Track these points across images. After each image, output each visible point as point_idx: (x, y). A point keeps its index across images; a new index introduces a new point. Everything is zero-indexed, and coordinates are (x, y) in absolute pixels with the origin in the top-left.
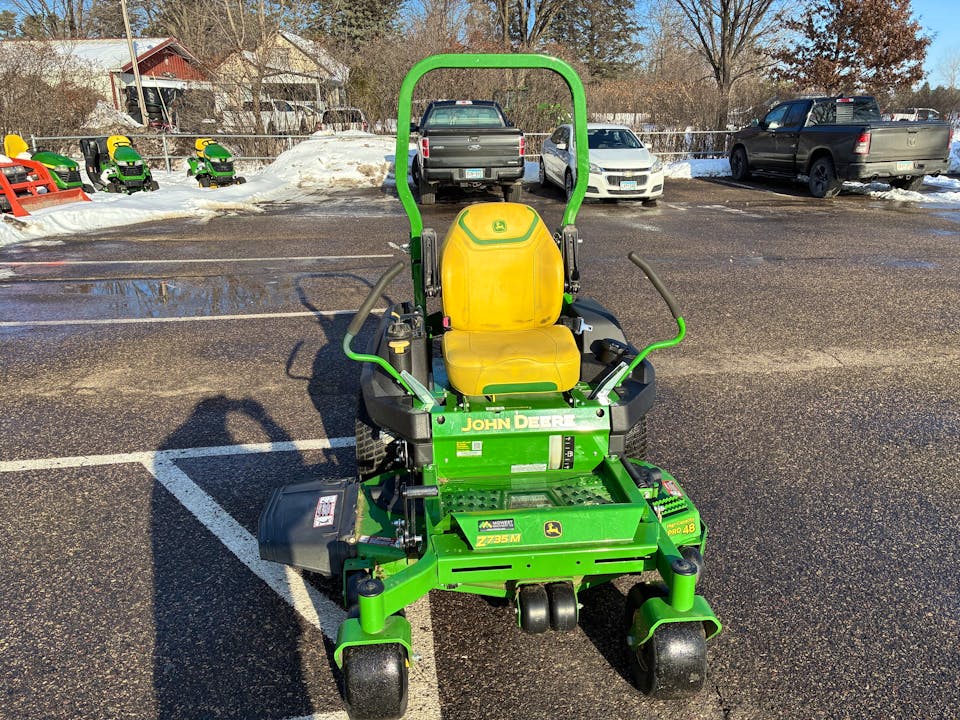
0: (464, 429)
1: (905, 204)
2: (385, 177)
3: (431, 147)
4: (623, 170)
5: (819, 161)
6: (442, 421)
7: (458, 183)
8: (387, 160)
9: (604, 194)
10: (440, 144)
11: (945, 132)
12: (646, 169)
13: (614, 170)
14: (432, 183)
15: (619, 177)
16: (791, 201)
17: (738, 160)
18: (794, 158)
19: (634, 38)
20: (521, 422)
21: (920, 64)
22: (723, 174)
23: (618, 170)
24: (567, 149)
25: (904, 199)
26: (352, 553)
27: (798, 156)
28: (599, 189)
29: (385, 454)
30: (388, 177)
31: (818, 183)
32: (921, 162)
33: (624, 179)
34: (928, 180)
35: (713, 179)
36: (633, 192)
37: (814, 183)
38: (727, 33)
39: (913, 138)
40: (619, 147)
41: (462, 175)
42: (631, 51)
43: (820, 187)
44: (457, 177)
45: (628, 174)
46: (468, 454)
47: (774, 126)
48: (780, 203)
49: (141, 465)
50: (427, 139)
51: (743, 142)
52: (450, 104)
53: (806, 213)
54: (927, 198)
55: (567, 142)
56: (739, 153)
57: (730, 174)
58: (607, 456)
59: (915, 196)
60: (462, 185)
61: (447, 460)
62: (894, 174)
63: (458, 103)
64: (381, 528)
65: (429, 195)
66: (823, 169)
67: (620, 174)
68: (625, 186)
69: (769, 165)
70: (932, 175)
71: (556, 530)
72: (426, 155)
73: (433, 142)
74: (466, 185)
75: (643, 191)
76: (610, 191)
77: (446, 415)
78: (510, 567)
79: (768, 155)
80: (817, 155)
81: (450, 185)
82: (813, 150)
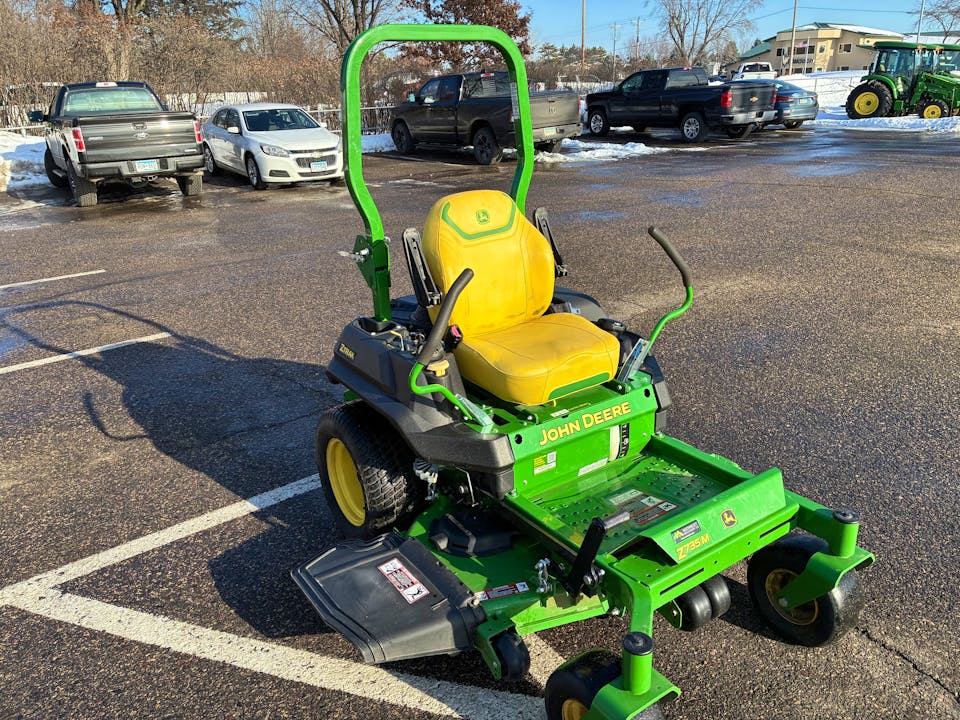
0: (542, 443)
1: (553, 165)
2: (8, 179)
3: (85, 138)
4: (311, 151)
5: (479, 132)
6: (519, 440)
7: (129, 178)
8: (5, 159)
9: (295, 177)
10: (97, 133)
11: (574, 100)
12: (333, 149)
13: (301, 152)
14: (95, 180)
15: (308, 159)
16: (465, 170)
17: (401, 134)
18: (456, 130)
19: (233, 14)
20: (588, 419)
21: (526, 40)
22: (387, 149)
23: (306, 152)
24: (240, 133)
25: (551, 160)
26: (481, 617)
27: (459, 127)
28: (289, 172)
29: (405, 495)
30: (12, 178)
31: (482, 152)
32: (561, 127)
33: (314, 160)
34: (567, 142)
35: (378, 154)
36: (324, 173)
37: (479, 152)
38: (359, 10)
39: (553, 106)
40: (291, 128)
41: (131, 168)
42: (234, 26)
43: (484, 155)
44: (126, 172)
45: (316, 155)
46: (545, 468)
47: (429, 100)
48: (458, 173)
49: (12, 608)
50: (78, 129)
51: (402, 117)
52: (89, 86)
53: (488, 180)
54: (569, 158)
55: (239, 126)
56: (400, 128)
57: (395, 148)
58: (653, 434)
59: (560, 157)
60: (135, 180)
61: (525, 482)
62: (544, 139)
63: (99, 85)
64: (486, 579)
65: (89, 195)
66: (484, 138)
67: (308, 155)
68: (316, 167)
69: (430, 138)
70: (570, 138)
71: (731, 519)
72: (81, 148)
73: (87, 132)
74: (139, 180)
75: (334, 171)
76: (302, 174)
77: (520, 433)
78: (702, 570)
79: (425, 128)
80: (477, 126)
81: (118, 181)
82: (472, 122)
